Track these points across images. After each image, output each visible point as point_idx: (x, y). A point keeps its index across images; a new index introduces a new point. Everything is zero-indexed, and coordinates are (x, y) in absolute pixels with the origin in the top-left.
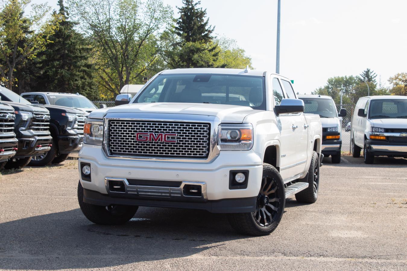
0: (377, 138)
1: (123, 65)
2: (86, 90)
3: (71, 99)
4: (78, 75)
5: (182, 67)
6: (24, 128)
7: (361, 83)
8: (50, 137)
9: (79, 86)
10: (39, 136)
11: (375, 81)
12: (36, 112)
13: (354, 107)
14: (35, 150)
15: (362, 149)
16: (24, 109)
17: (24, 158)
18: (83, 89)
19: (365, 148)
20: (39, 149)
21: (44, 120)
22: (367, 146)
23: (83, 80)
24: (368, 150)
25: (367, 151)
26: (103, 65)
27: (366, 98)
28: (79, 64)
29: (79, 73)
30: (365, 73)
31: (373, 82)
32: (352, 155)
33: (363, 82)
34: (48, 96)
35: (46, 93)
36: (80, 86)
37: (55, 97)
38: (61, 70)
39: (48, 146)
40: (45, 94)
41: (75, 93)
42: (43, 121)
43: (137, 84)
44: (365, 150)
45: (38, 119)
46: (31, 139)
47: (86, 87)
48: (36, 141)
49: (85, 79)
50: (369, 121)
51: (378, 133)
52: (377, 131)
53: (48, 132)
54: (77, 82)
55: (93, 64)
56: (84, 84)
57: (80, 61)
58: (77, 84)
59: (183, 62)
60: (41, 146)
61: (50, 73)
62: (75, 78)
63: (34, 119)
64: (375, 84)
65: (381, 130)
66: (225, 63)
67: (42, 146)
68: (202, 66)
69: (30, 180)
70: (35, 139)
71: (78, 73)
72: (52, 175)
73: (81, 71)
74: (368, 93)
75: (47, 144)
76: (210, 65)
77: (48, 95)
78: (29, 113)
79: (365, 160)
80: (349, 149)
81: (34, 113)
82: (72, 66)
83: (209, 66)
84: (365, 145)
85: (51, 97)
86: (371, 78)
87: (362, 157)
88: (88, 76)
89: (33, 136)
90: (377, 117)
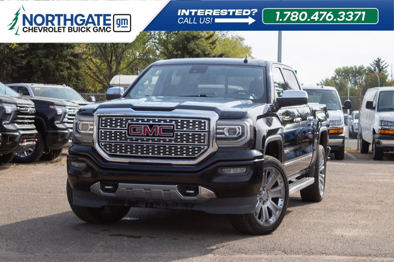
0: (387, 132)
1: (112, 54)
2: (72, 82)
3: (57, 90)
4: (64, 65)
5: (176, 57)
6: (8, 122)
7: (371, 73)
8: (35, 132)
9: (65, 76)
10: (23, 130)
11: (386, 72)
12: (20, 104)
13: (362, 99)
14: (19, 145)
15: (370, 144)
16: (7, 101)
17: (8, 154)
18: (69, 80)
19: (374, 143)
20: (23, 144)
21: (29, 113)
22: (376, 141)
23: (69, 71)
24: (377, 145)
25: (375, 146)
26: (90, 55)
27: (375, 90)
28: (65, 53)
29: (65, 63)
30: (376, 62)
31: (384, 73)
32: (359, 151)
33: (373, 72)
34: (32, 88)
35: (30, 84)
36: (67, 77)
37: (40, 89)
38: (46, 59)
39: (33, 141)
40: (28, 85)
41: (61, 84)
42: (27, 114)
43: (127, 74)
44: (374, 145)
45: (23, 112)
46: (15, 134)
47: (72, 78)
48: (21, 135)
49: (71, 70)
50: (377, 114)
51: (387, 127)
52: (387, 124)
53: (33, 127)
54: (63, 73)
55: (80, 53)
56: (70, 75)
57: (66, 50)
58: (63, 75)
59: (177, 51)
60: (25, 140)
61: (34, 63)
62: (61, 69)
63: (18, 112)
64: (386, 74)
65: (391, 124)
66: (222, 52)
67: (27, 141)
68: (198, 56)
69: (14, 178)
70: (20, 133)
71: (63, 63)
72: (37, 172)
73: (67, 61)
74: (378, 85)
75: (32, 138)
76: (206, 54)
77: (32, 86)
78: (13, 105)
79: (373, 156)
80: (357, 145)
81: (19, 105)
82: (58, 56)
83: (206, 56)
84: (374, 140)
85: (35, 89)
86: (382, 68)
87: (370, 153)
88: (74, 66)
89: (17, 130)
90: (386, 110)
